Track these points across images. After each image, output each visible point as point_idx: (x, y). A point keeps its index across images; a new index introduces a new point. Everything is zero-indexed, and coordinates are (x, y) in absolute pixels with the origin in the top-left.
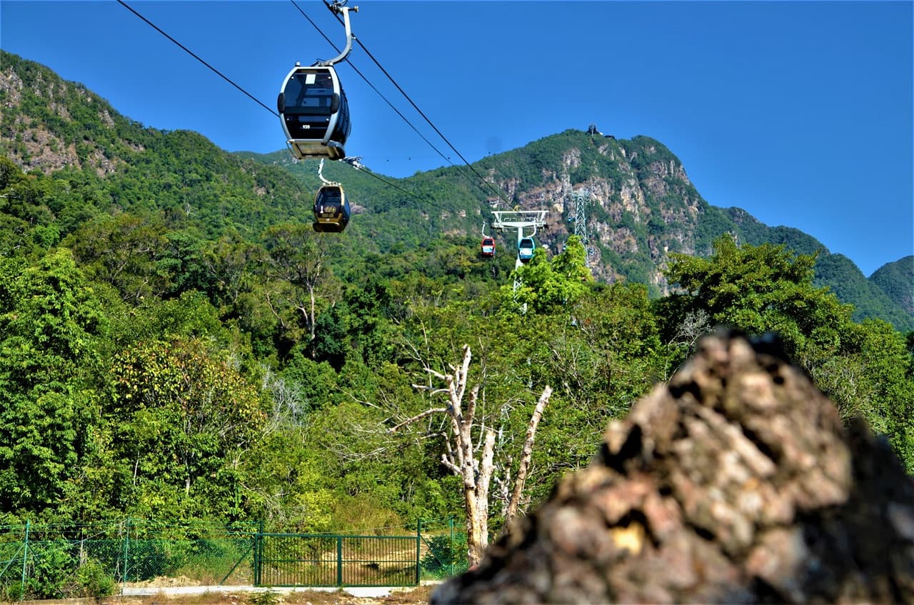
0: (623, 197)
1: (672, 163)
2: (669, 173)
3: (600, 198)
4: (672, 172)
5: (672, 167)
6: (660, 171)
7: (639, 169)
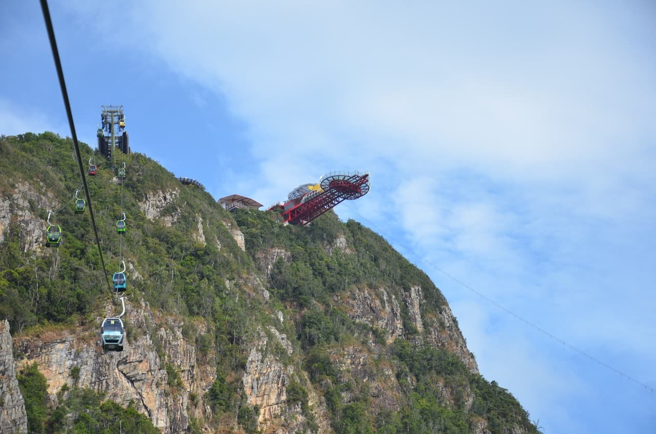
0: (252, 400)
1: (415, 293)
2: (409, 331)
3: (152, 399)
4: (419, 327)
5: (416, 310)
6: (378, 318)
7: (301, 306)
